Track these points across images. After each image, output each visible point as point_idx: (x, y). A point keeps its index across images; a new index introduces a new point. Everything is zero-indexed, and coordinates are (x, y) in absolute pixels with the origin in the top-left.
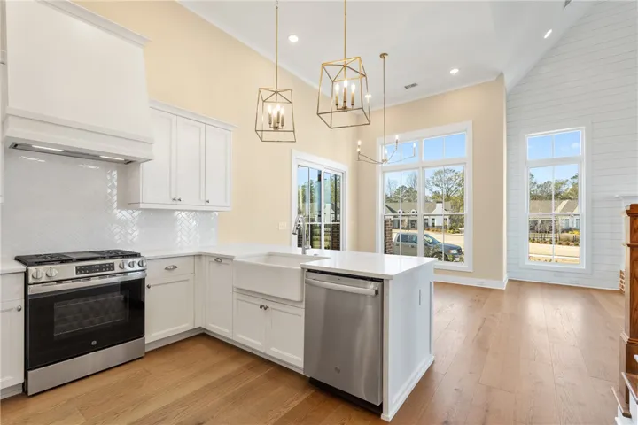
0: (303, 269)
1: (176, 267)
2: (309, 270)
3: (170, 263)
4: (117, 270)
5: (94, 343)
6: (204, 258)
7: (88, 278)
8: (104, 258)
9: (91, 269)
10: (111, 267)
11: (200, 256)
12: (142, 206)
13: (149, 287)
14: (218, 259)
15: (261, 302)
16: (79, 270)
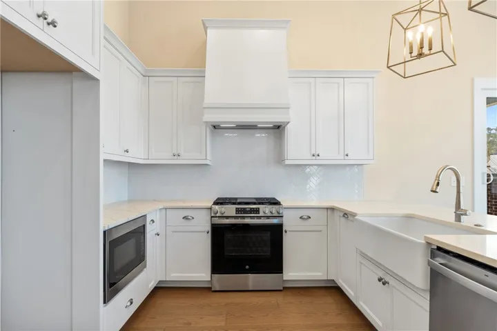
0: (429, 244)
1: (310, 218)
2: (439, 249)
3: (305, 213)
4: (261, 214)
5: (247, 267)
6: (335, 211)
7: (244, 217)
8: (255, 204)
9: (244, 211)
10: (257, 211)
11: (332, 209)
12: (287, 162)
13: (286, 232)
14: (346, 215)
15: (381, 274)
16: (238, 211)
